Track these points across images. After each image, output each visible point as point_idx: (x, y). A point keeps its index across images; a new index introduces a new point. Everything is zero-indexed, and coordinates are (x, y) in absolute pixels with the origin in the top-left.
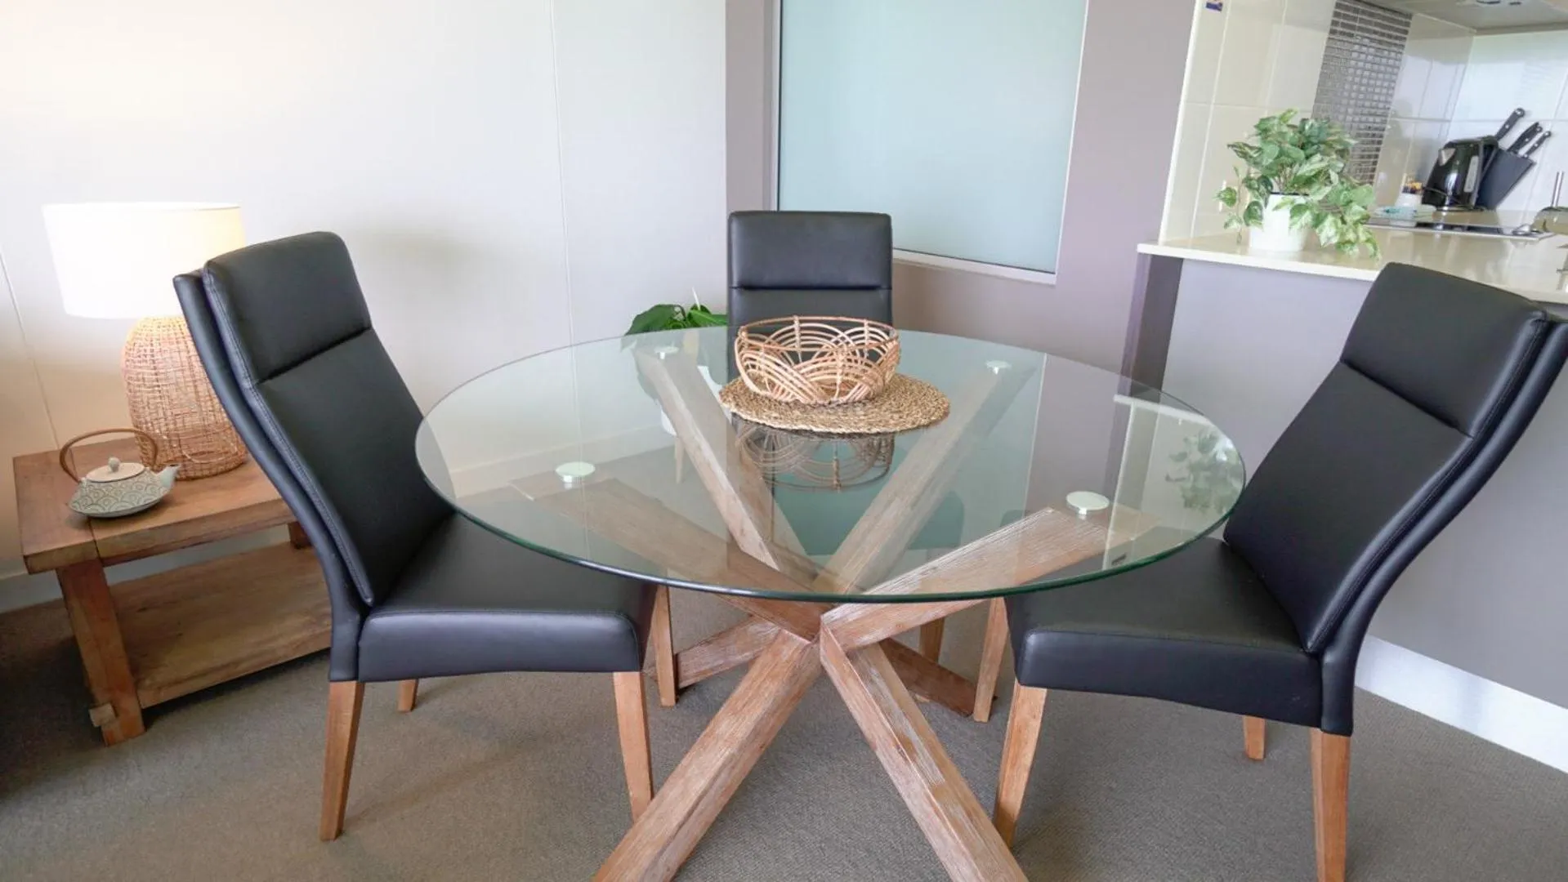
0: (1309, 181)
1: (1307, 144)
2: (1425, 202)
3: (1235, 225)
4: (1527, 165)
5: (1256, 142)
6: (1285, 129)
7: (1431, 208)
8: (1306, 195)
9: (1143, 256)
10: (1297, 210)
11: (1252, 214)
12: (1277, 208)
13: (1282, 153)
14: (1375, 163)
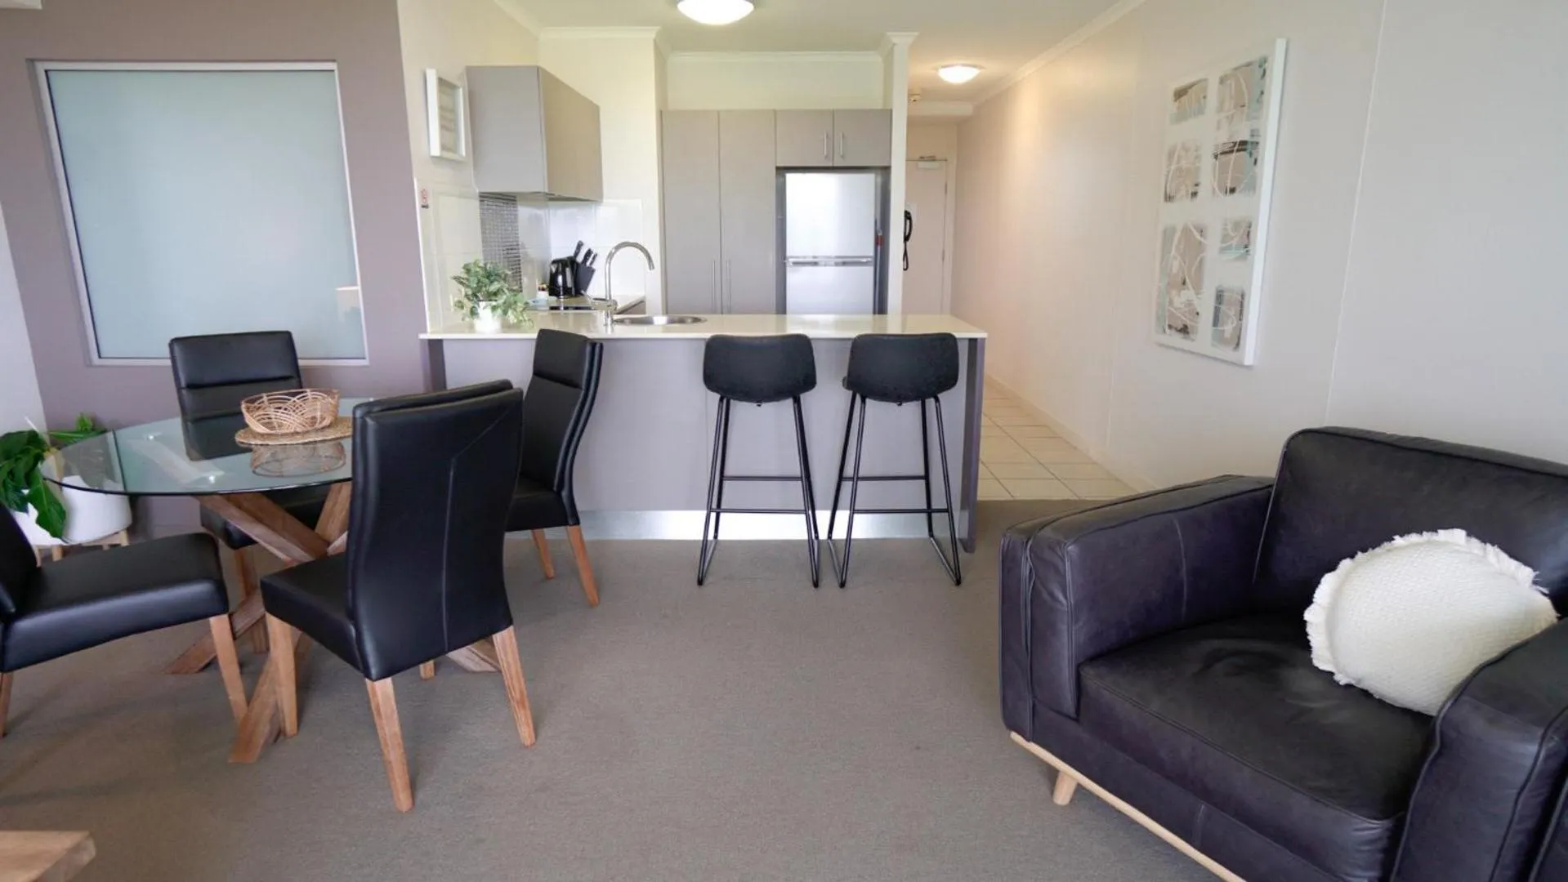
0: (495, 294)
1: (490, 276)
2: (550, 295)
3: (467, 319)
4: (592, 271)
5: (464, 276)
6: (478, 269)
7: (554, 298)
8: (496, 301)
9: (422, 340)
10: (494, 308)
11: (473, 313)
12: (484, 308)
13: (479, 281)
14: (520, 276)
